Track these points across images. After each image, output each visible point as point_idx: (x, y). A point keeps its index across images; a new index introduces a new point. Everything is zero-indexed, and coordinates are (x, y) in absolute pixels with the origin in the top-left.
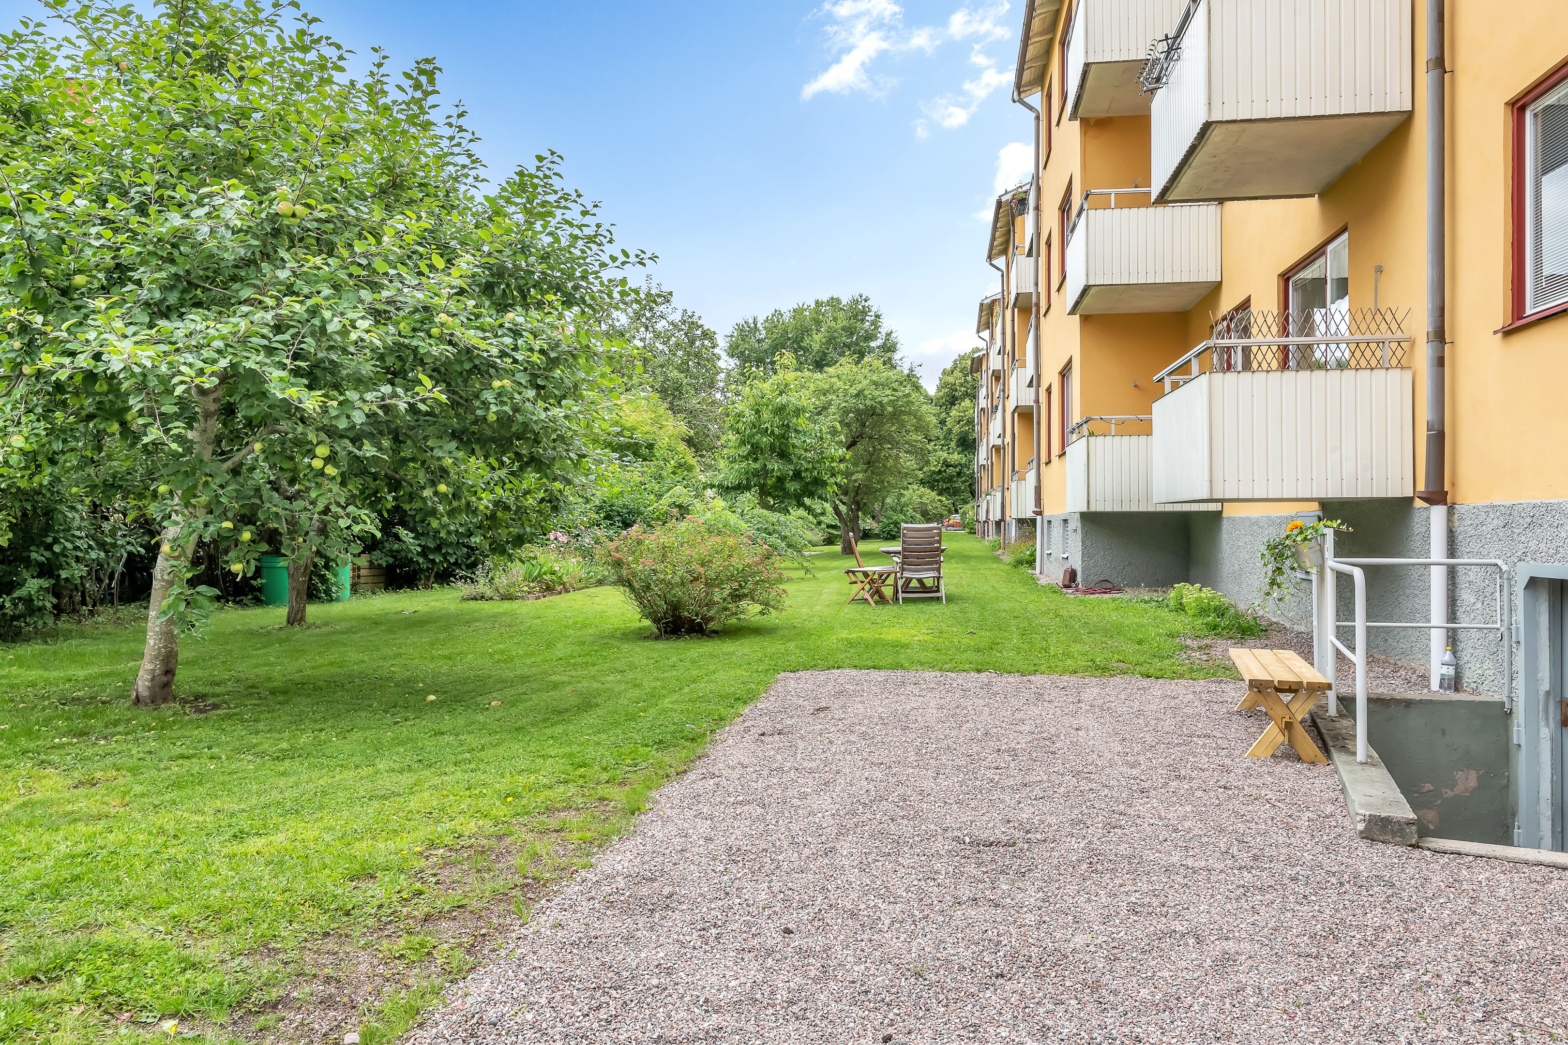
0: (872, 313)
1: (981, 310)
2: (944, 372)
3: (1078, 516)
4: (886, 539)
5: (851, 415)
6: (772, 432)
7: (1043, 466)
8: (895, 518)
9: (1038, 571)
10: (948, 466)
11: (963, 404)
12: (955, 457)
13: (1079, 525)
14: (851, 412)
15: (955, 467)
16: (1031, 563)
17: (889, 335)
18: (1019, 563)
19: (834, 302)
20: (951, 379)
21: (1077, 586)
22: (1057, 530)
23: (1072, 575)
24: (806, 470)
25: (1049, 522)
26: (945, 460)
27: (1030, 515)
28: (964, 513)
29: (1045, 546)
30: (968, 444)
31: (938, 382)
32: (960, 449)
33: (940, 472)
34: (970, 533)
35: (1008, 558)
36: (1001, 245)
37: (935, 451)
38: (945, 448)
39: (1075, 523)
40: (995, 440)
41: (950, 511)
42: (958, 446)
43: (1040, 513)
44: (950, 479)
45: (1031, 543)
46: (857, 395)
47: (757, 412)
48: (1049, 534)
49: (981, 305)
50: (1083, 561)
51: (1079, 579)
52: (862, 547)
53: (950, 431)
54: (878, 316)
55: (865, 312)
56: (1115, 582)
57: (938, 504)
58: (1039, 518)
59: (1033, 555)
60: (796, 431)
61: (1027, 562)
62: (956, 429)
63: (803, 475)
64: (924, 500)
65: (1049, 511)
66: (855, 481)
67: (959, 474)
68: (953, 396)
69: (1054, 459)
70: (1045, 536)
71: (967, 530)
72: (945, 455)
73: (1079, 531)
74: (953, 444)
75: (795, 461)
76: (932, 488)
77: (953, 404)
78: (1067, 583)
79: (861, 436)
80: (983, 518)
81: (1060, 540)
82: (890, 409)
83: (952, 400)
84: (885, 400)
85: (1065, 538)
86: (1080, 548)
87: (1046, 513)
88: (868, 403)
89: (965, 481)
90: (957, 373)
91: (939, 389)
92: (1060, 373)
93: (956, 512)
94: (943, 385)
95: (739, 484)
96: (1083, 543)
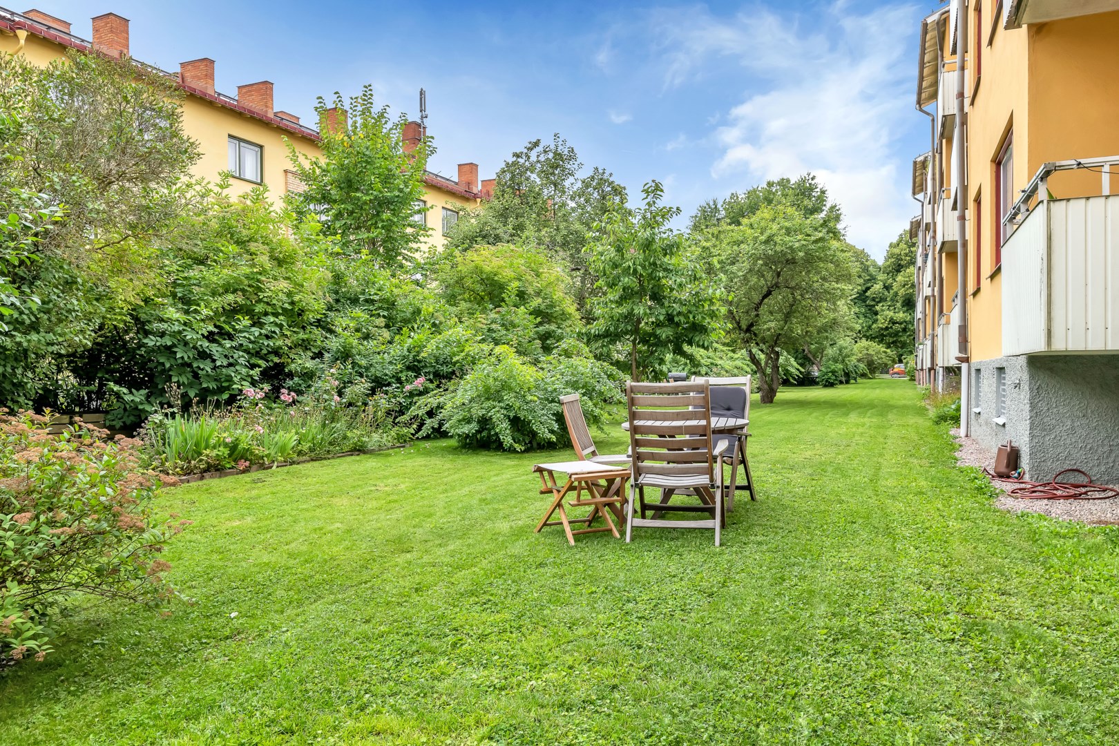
0: (818, 190)
1: (915, 170)
2: (891, 246)
3: (1023, 361)
4: (825, 386)
5: (760, 262)
6: (635, 270)
7: (970, 299)
8: (833, 367)
9: (962, 431)
10: (894, 323)
11: (908, 270)
12: (901, 315)
13: (1025, 376)
14: (759, 259)
15: (901, 324)
16: (956, 419)
17: (833, 208)
18: (942, 419)
19: (784, 183)
20: (897, 251)
21: (1020, 476)
22: (988, 382)
23: (1012, 458)
24: (679, 313)
25: (978, 371)
26: (891, 319)
27: (953, 362)
28: (907, 363)
29: (973, 402)
30: (909, 304)
31: (885, 254)
32: (905, 309)
33: (887, 328)
34: (910, 380)
35: (932, 413)
36: (930, 86)
37: (883, 311)
38: (891, 308)
39: (1018, 373)
40: (927, 291)
41: (894, 362)
42: (903, 306)
43: (967, 360)
44: (896, 334)
45: (955, 397)
46: (767, 242)
47: (619, 250)
48: (978, 387)
49: (915, 163)
50: (1032, 436)
51: (1025, 463)
52: (783, 394)
53: (896, 294)
54: (823, 192)
55: (812, 188)
56: (1095, 473)
57: (883, 355)
58: (964, 366)
59: (958, 409)
60: (666, 270)
61: (952, 418)
62: (902, 292)
63: (676, 319)
64: (871, 352)
65: (979, 355)
66: (769, 329)
67: (904, 330)
68: (899, 265)
69: (985, 282)
70: (973, 389)
71: (908, 378)
72: (891, 314)
73: (1025, 387)
74: (899, 305)
75: (666, 304)
76: (881, 342)
77: (899, 271)
78: (1003, 469)
79: (777, 286)
80: (919, 367)
81: (992, 396)
82: (801, 254)
83: (898, 268)
84: (797, 245)
85: (1000, 396)
86: (1027, 414)
87: (975, 360)
88: (778, 248)
89: (910, 335)
90: (903, 245)
91: (886, 260)
92: (993, 161)
93: (901, 361)
94: (890, 256)
95: (607, 331)
96: (1033, 406)
